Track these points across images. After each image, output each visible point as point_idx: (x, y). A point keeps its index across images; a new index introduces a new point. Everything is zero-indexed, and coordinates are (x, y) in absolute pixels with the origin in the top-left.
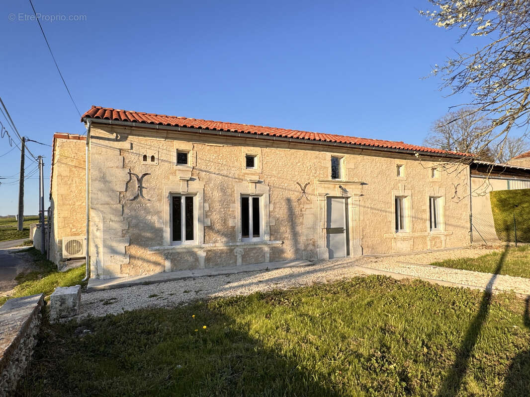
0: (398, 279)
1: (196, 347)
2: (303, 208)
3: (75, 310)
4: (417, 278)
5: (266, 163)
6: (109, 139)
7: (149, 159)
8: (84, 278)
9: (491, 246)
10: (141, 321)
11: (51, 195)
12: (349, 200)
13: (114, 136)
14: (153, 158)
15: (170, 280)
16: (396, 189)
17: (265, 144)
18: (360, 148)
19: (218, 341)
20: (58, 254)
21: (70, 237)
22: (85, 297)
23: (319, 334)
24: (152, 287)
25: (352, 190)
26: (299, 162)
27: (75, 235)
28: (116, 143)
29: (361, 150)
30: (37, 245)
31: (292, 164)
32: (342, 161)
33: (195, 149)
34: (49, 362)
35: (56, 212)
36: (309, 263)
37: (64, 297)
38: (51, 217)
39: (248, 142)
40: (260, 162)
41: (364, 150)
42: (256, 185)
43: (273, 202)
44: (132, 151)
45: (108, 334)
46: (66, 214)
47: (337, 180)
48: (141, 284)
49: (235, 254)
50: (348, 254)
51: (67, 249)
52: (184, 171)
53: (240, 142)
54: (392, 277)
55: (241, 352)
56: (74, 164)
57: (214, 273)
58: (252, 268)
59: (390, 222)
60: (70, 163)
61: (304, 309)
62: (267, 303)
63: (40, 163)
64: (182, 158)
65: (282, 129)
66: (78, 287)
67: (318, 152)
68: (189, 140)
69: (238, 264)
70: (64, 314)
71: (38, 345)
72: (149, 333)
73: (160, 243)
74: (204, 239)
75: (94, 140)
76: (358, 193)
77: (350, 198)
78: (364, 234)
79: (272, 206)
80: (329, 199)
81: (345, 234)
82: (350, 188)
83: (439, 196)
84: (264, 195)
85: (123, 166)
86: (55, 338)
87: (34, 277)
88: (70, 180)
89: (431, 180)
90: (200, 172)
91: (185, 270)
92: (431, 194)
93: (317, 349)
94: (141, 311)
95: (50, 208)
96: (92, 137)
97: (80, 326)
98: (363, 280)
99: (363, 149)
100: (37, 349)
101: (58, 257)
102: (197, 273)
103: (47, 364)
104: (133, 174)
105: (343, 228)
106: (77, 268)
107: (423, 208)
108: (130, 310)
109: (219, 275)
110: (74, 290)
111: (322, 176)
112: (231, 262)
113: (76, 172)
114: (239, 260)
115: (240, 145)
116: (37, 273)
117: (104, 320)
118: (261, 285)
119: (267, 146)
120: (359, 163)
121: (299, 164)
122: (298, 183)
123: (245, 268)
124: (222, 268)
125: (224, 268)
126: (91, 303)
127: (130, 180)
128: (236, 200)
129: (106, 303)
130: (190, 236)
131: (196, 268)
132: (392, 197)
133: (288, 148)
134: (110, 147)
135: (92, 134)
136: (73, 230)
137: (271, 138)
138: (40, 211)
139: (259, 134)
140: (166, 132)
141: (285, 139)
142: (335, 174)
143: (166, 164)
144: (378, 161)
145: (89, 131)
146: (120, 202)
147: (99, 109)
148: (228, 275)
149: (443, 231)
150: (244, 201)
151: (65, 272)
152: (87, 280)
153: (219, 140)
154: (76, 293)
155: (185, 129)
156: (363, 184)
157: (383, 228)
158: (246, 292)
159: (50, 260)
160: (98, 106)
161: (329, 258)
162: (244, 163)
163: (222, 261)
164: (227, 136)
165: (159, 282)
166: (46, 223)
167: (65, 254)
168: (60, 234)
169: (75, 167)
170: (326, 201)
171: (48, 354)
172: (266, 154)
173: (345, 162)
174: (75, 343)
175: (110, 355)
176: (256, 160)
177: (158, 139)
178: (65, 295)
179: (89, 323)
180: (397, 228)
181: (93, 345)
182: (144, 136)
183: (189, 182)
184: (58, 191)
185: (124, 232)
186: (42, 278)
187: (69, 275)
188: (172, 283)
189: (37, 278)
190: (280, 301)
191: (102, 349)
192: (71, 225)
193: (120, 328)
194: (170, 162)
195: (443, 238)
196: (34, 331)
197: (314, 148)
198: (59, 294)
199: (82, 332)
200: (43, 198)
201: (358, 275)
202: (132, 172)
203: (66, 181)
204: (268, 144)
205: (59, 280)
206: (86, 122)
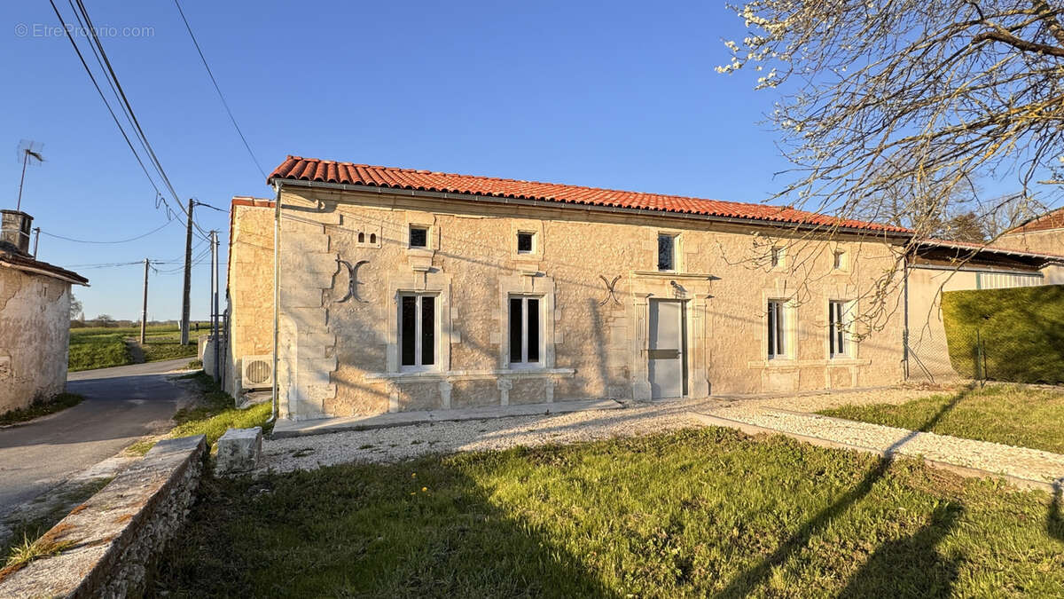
0: (751, 434)
1: (408, 516)
2: (611, 317)
3: (252, 463)
4: (779, 433)
5: (550, 245)
6: (307, 210)
7: (367, 239)
8: (269, 418)
9: (939, 386)
10: (342, 480)
11: (228, 290)
12: (688, 304)
13: (315, 205)
14: (373, 238)
15: (395, 425)
16: (770, 287)
17: (549, 214)
18: (706, 221)
19: (441, 510)
20: (236, 381)
21: (254, 356)
22: (267, 446)
23: (587, 505)
24: (366, 434)
25: (694, 290)
26: (604, 243)
27: (261, 353)
28: (318, 215)
29: (709, 223)
30: (208, 367)
31: (592, 246)
32: (676, 240)
33: (438, 223)
34: (208, 525)
35: (233, 317)
36: (619, 405)
37: (236, 443)
38: (227, 325)
39: (522, 212)
40: (541, 242)
41: (714, 223)
42: (533, 280)
43: (561, 307)
44: (341, 226)
45: (291, 494)
46: (247, 320)
47: (669, 271)
48: (351, 429)
49: (499, 388)
50: (685, 392)
51: (248, 376)
52: (420, 257)
53: (509, 211)
54: (742, 430)
55: (469, 525)
56: (261, 245)
57: (463, 416)
58: (524, 410)
59: (759, 341)
60: (255, 244)
61: (580, 471)
62: (529, 461)
63: (212, 242)
64: (418, 237)
65: (583, 189)
66: (258, 429)
67: (635, 227)
68: (429, 210)
69: (502, 404)
70: (235, 467)
71: (196, 504)
72: (350, 496)
73: (383, 367)
74: (450, 363)
75: (286, 211)
76: (702, 293)
77: (690, 302)
78: (713, 361)
79: (558, 312)
80: (654, 303)
81: (681, 360)
82: (690, 285)
83: (849, 299)
84: (546, 296)
85: (329, 250)
86: (218, 497)
87: (201, 415)
88: (255, 269)
89: (833, 272)
90: (446, 258)
91: (420, 410)
92: (831, 296)
93: (577, 525)
94: (342, 467)
95: (226, 311)
96: (284, 207)
97: (257, 484)
98: (695, 434)
99: (712, 221)
100: (195, 508)
101: (236, 387)
102: (437, 416)
103: (205, 527)
104: (343, 262)
105: (677, 350)
106: (263, 403)
107: (818, 318)
108: (330, 465)
109: (471, 419)
110: (251, 434)
111: (642, 265)
112: (492, 400)
113: (264, 257)
114: (505, 398)
115: (509, 216)
116: (204, 411)
117: (290, 476)
118: (531, 436)
119: (552, 218)
120: (706, 244)
121: (604, 246)
122: (601, 277)
123: (513, 411)
124: (477, 409)
125: (481, 410)
126: (276, 454)
127: (338, 272)
128: (501, 303)
129: (298, 455)
130: (429, 358)
131: (436, 409)
132: (763, 300)
133: (587, 220)
134: (310, 221)
135: (283, 202)
136: (258, 346)
137: (558, 205)
138: (212, 316)
139: (538, 200)
140: (393, 197)
141: (581, 207)
142: (665, 263)
143: (394, 245)
144: (739, 240)
145: (279, 198)
146: (323, 304)
147: (297, 161)
148: (484, 420)
149: (853, 359)
150: (515, 305)
151: (245, 410)
152: (274, 420)
153: (475, 209)
154: (254, 437)
155: (421, 193)
156: (711, 278)
157: (746, 352)
158: (506, 445)
159: (226, 390)
160: (297, 156)
161: (653, 399)
162: (516, 246)
163: (477, 397)
164: (488, 203)
165: (379, 427)
166: (221, 333)
167: (246, 383)
168: (241, 353)
169: (263, 248)
170: (648, 307)
171: (208, 515)
172: (550, 231)
173: (682, 243)
174: (246, 504)
175: (291, 522)
176: (534, 240)
177: (381, 208)
178: (237, 440)
179: (269, 480)
180: (771, 352)
181: (270, 508)
182: (361, 204)
183: (428, 274)
184: (236, 285)
185: (329, 350)
186: (211, 417)
187: (250, 414)
188: (398, 429)
189: (205, 418)
190: (550, 459)
191: (280, 514)
192: (255, 339)
193: (310, 488)
194: (399, 243)
195: (853, 370)
196: (190, 484)
197: (629, 220)
198: (230, 438)
199: (258, 492)
200: (217, 294)
201: (688, 426)
202: (341, 259)
203: (249, 271)
204: (554, 214)
205: (236, 421)
206: (274, 185)
